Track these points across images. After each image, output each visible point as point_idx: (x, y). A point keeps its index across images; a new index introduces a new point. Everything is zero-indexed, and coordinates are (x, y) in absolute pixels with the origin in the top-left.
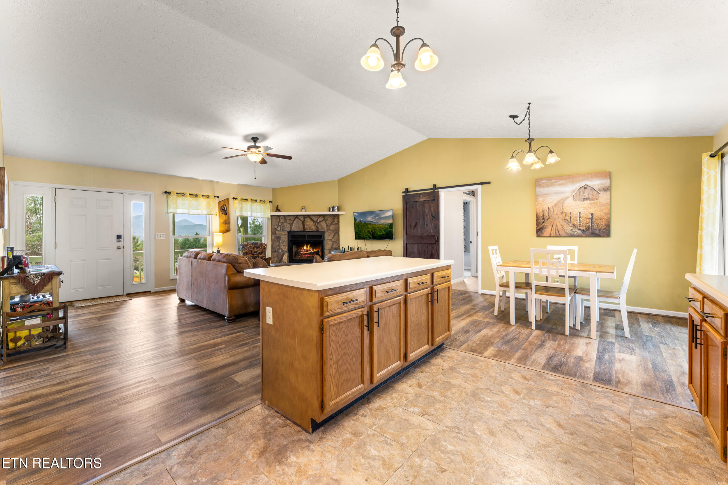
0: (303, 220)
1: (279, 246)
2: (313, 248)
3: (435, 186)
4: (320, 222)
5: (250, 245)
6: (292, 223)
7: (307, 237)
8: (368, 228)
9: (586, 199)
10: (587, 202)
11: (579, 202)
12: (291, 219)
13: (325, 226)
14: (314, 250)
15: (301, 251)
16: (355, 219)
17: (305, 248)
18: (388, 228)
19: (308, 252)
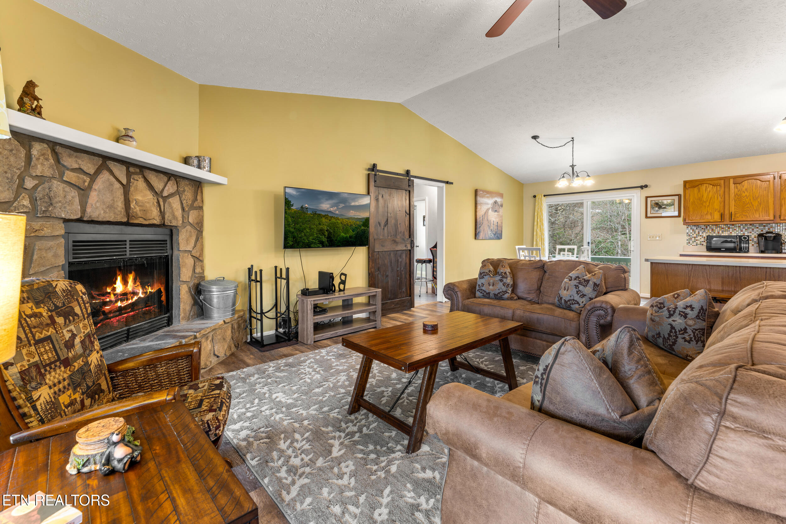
0: (124, 182)
2: (143, 286)
3: (408, 172)
4: (168, 193)
6: (86, 184)
7: (128, 246)
8: (320, 224)
9: (496, 211)
10: (496, 213)
11: (493, 213)
12: (82, 167)
13: (179, 213)
14: (146, 289)
15: (105, 304)
16: (288, 203)
17: (119, 287)
18: (360, 226)
19: (130, 301)
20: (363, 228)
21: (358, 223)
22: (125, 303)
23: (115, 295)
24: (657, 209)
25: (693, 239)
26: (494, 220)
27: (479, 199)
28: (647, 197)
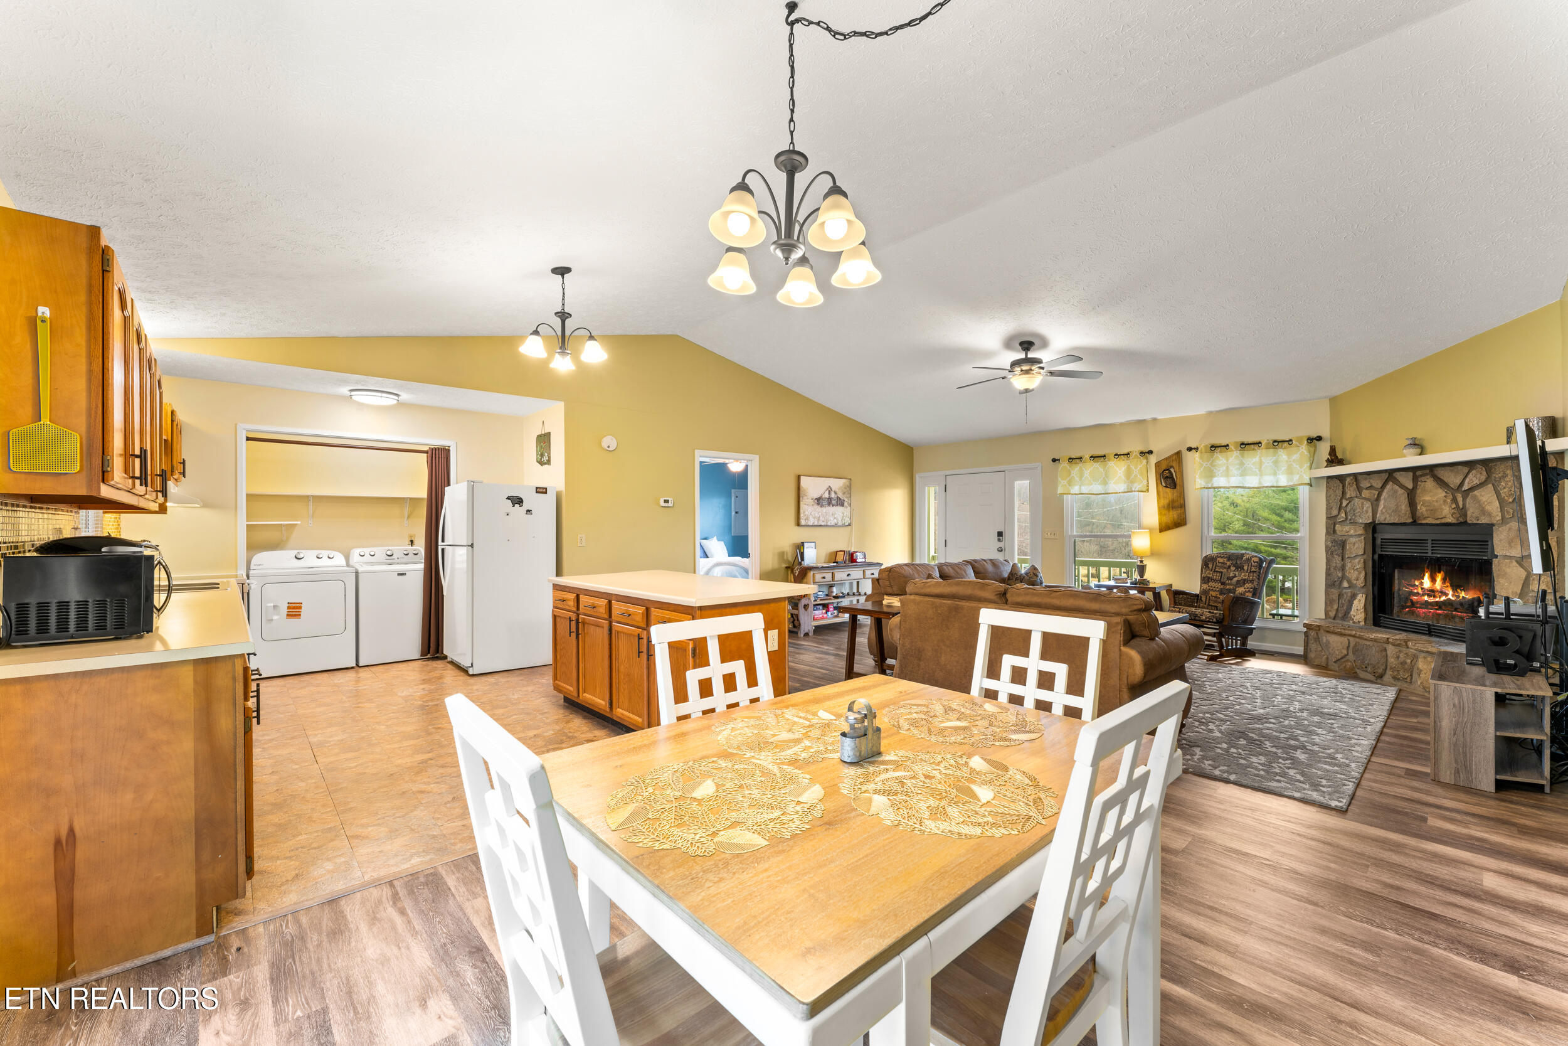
0: (1410, 486)
1: (1343, 568)
2: (1455, 587)
4: (1472, 489)
5: (1221, 560)
7: (1430, 545)
15: (1411, 593)
17: (1427, 582)
19: (1437, 599)
22: (1432, 600)
23: (1422, 589)
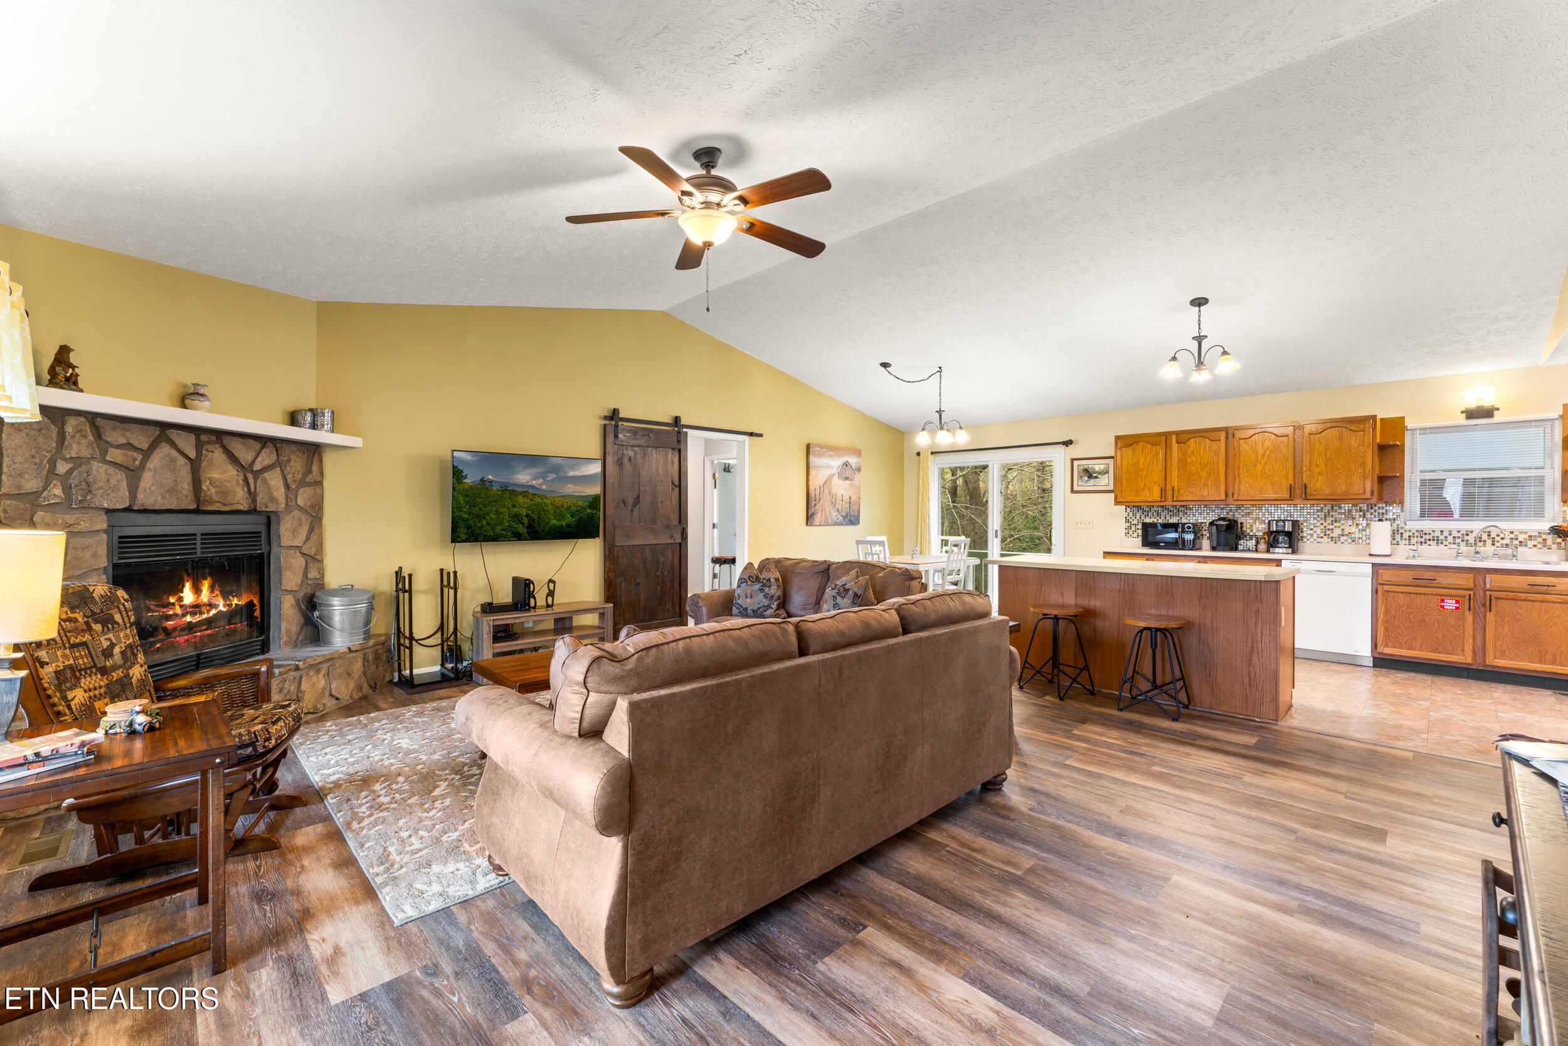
3: (677, 420)
4: (264, 470)
6: (137, 463)
7: (198, 542)
8: (514, 506)
9: (847, 478)
10: (847, 482)
11: (841, 482)
12: (131, 441)
13: (280, 493)
14: (230, 600)
15: (166, 618)
16: (457, 474)
17: (188, 596)
18: (585, 509)
19: (205, 616)
20: (589, 511)
21: (580, 503)
22: (197, 619)
23: (181, 606)
24: (1086, 478)
25: (1133, 527)
26: (844, 493)
27: (812, 459)
28: (1073, 460)
